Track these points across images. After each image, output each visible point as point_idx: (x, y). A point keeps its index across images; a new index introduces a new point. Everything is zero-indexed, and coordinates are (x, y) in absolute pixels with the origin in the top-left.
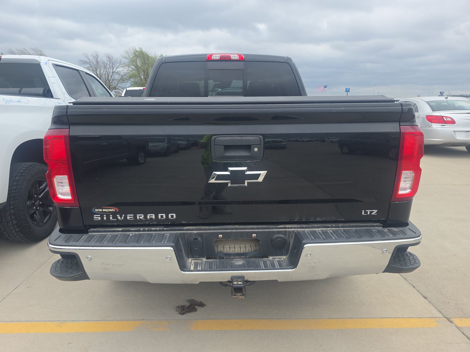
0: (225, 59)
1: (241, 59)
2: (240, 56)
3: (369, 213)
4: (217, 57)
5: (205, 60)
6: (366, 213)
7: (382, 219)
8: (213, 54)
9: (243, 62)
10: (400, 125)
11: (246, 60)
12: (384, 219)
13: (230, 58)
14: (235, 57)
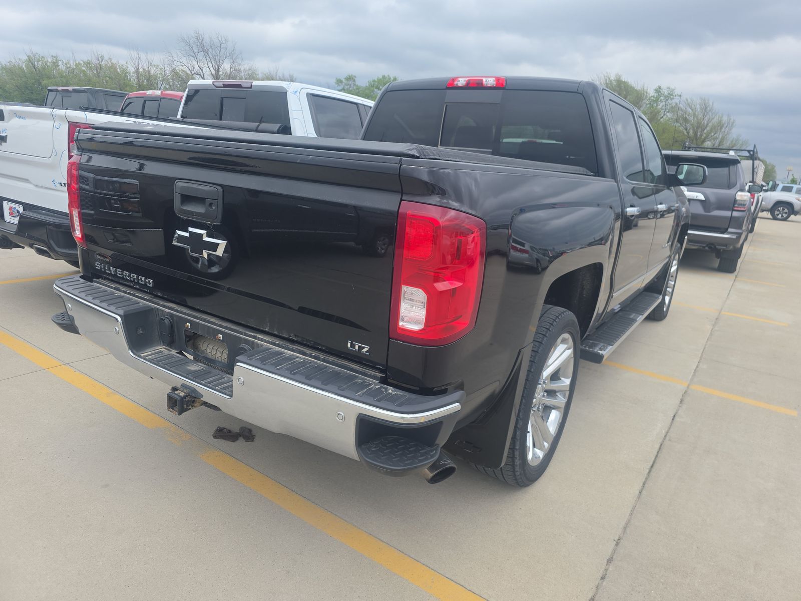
0: (475, 86)
1: (501, 85)
2: (498, 80)
3: (357, 347)
4: (461, 82)
5: (445, 88)
6: (353, 346)
7: (379, 366)
8: (457, 78)
9: (501, 92)
10: (401, 200)
11: (507, 88)
12: (381, 367)
13: (482, 84)
14: (490, 82)
